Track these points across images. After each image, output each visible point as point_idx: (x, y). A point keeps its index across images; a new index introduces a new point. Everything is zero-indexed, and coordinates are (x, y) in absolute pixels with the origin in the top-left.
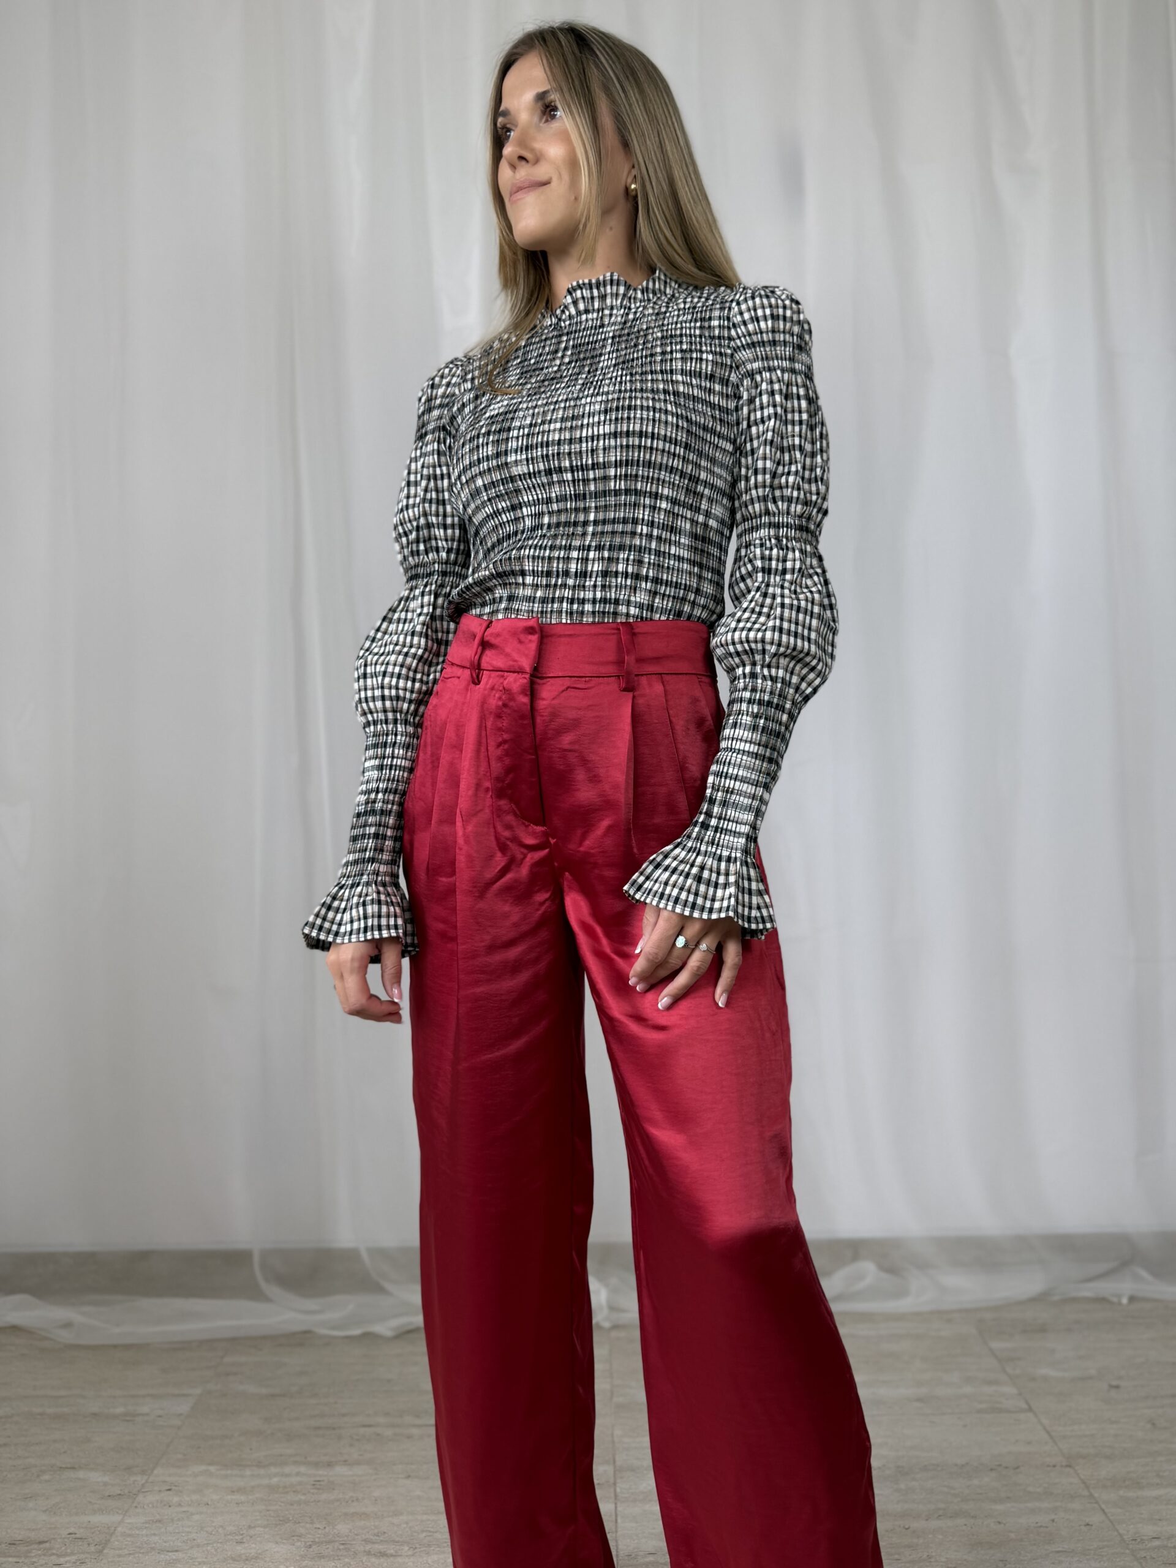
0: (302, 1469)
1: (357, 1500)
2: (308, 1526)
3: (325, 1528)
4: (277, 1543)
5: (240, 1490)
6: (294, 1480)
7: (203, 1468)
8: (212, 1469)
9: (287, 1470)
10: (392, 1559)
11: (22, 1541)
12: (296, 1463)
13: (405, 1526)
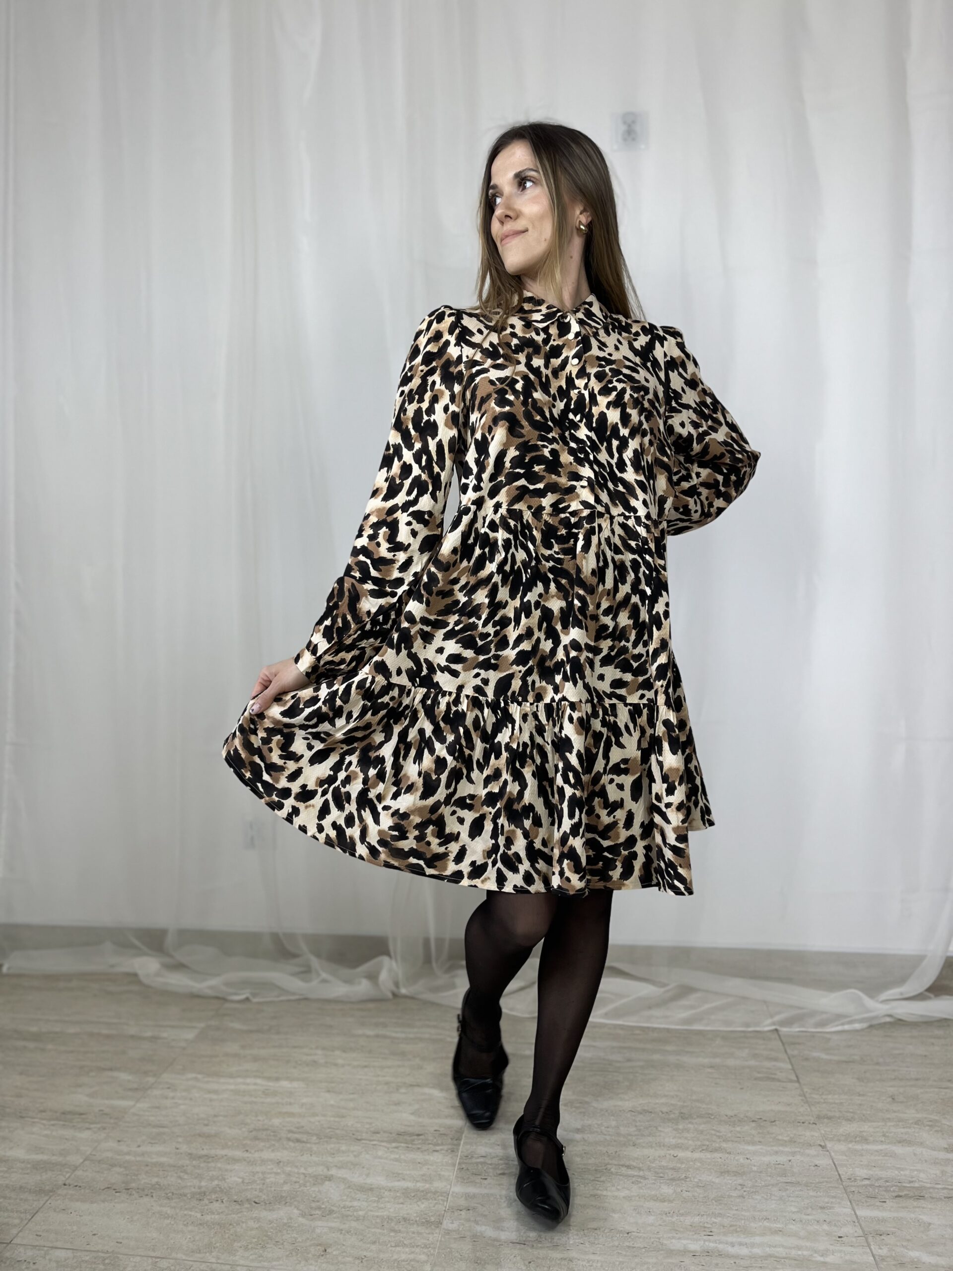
0: (259, 1081)
1: (290, 1104)
2: (253, 1118)
3: (264, 1120)
4: (230, 1127)
5: (216, 1092)
6: (252, 1087)
7: (194, 1075)
8: (199, 1076)
9: (248, 1080)
10: (304, 1144)
11: (70, 1113)
12: (256, 1077)
13: (317, 1123)
